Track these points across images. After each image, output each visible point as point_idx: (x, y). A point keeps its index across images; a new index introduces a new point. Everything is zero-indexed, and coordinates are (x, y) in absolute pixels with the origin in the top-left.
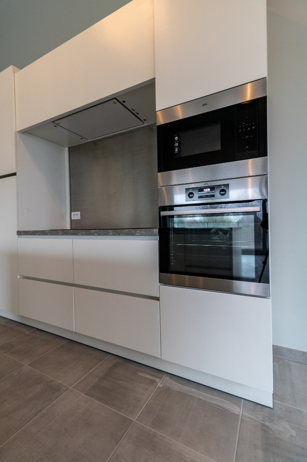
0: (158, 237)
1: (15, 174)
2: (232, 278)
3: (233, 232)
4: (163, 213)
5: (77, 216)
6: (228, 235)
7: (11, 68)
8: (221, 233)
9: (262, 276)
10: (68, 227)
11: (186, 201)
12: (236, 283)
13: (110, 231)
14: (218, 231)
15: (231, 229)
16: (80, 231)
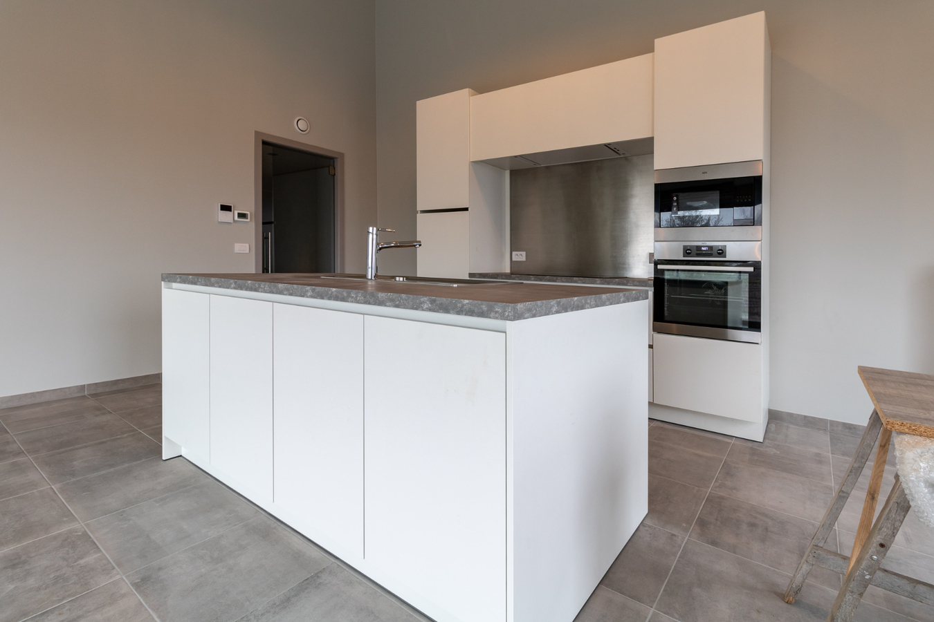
0: (653, 288)
1: (466, 209)
2: (727, 327)
3: (729, 287)
4: (660, 267)
5: (520, 256)
6: (723, 291)
7: (466, 91)
8: (715, 288)
9: (754, 325)
10: (508, 270)
11: (684, 257)
12: (730, 331)
13: (597, 279)
14: (709, 285)
15: (727, 283)
16: (559, 278)
